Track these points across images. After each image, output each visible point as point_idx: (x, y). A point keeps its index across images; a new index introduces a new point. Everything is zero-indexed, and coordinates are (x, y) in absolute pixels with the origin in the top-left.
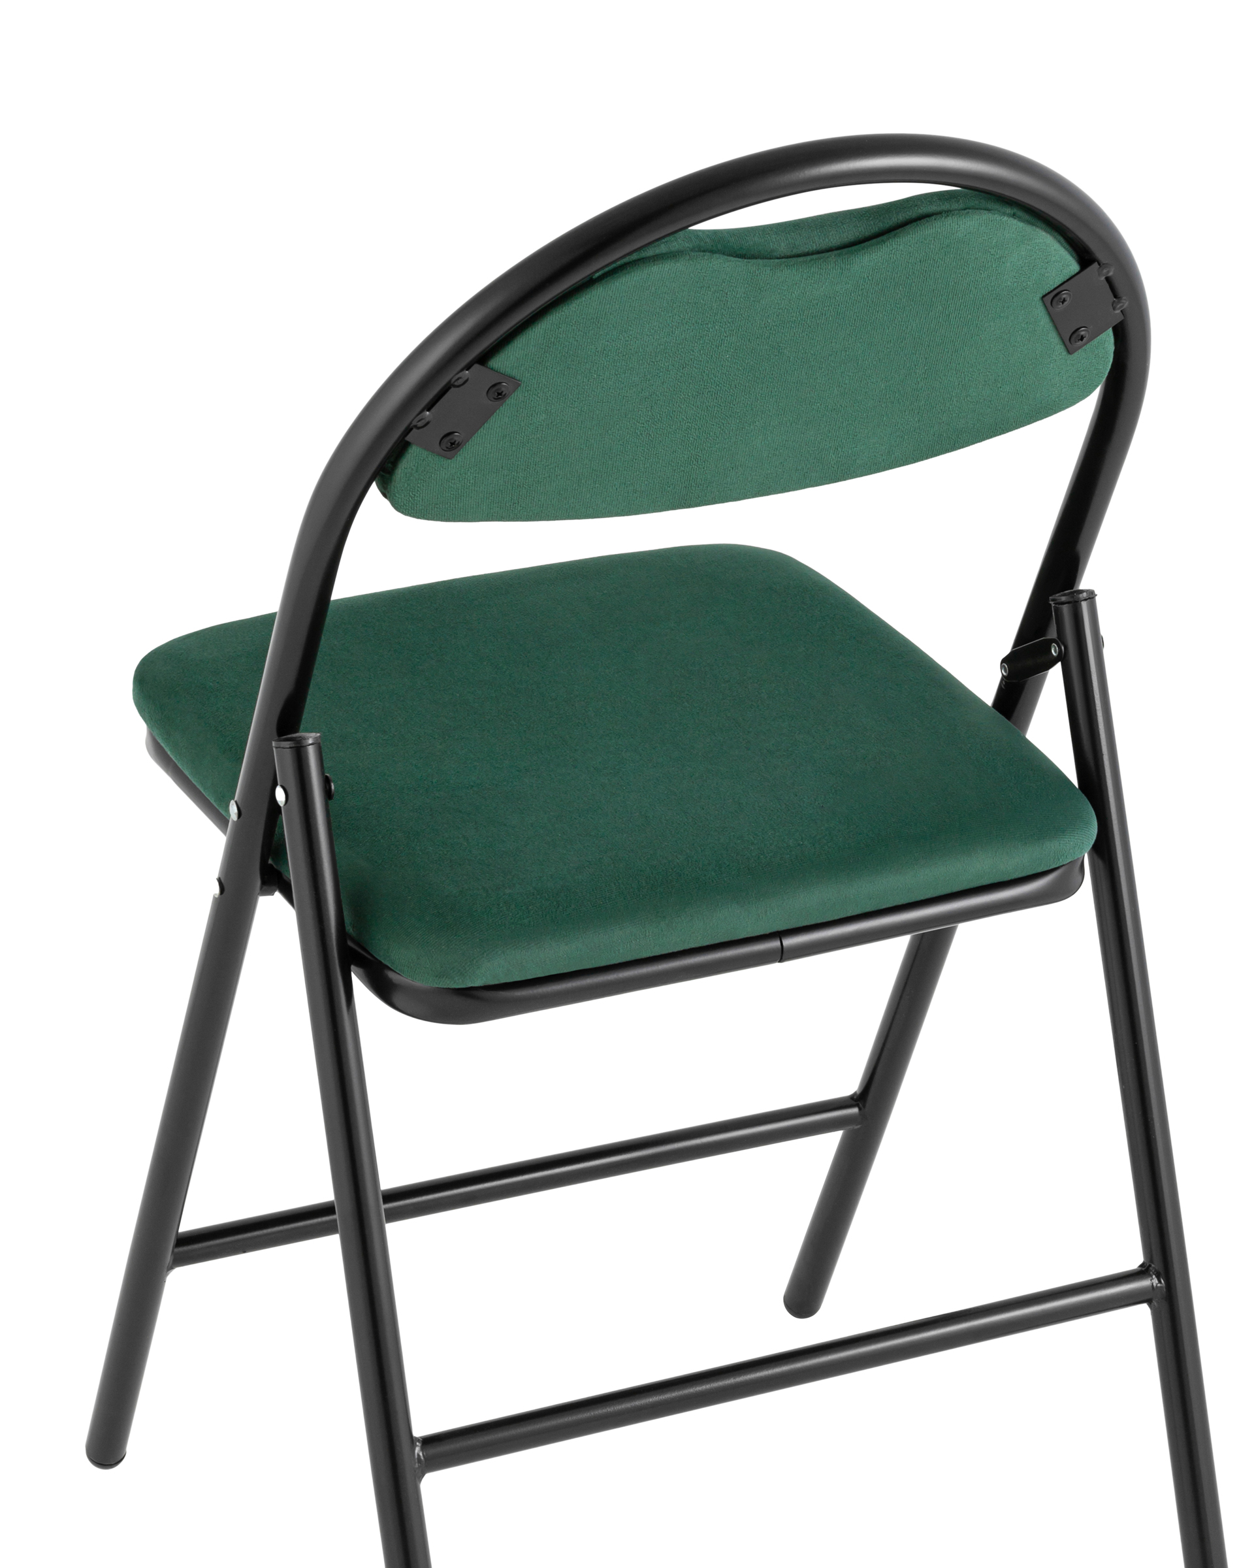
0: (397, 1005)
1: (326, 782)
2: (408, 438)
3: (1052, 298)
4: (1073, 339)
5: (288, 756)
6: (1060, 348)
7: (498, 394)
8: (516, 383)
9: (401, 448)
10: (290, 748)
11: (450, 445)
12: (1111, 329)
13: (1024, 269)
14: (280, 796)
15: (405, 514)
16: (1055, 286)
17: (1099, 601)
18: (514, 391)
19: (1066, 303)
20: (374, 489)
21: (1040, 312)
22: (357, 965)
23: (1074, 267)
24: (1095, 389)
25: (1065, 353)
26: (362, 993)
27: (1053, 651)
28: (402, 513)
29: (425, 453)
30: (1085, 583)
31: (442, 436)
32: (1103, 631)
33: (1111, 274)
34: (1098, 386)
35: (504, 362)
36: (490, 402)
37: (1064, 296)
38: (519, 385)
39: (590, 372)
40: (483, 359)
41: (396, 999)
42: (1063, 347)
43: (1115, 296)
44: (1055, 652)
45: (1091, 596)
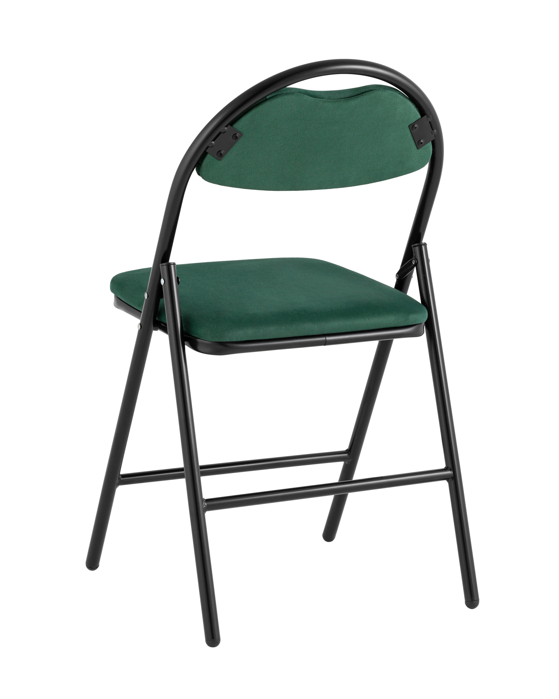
0: (200, 350)
1: (177, 279)
2: (207, 151)
3: (412, 127)
4: (419, 144)
5: (165, 268)
6: (414, 147)
7: (235, 138)
8: (241, 135)
9: (205, 154)
10: (166, 265)
11: (220, 155)
12: (431, 142)
13: (403, 114)
14: (162, 282)
15: (205, 180)
16: (413, 122)
17: (428, 246)
18: (241, 137)
19: (416, 129)
20: (195, 172)
21: (408, 131)
22: (186, 341)
23: (419, 116)
24: (426, 164)
25: (416, 149)
26: (188, 349)
27: (413, 263)
28: (204, 179)
29: (212, 157)
30: (424, 241)
31: (217, 152)
32: (430, 257)
33: (430, 120)
34: (427, 163)
35: (238, 126)
36: (233, 140)
37: (416, 126)
38: (243, 135)
39: (265, 134)
40: (232, 124)
41: (199, 348)
42: (416, 146)
43: (432, 130)
44: (414, 263)
45: (425, 244)
